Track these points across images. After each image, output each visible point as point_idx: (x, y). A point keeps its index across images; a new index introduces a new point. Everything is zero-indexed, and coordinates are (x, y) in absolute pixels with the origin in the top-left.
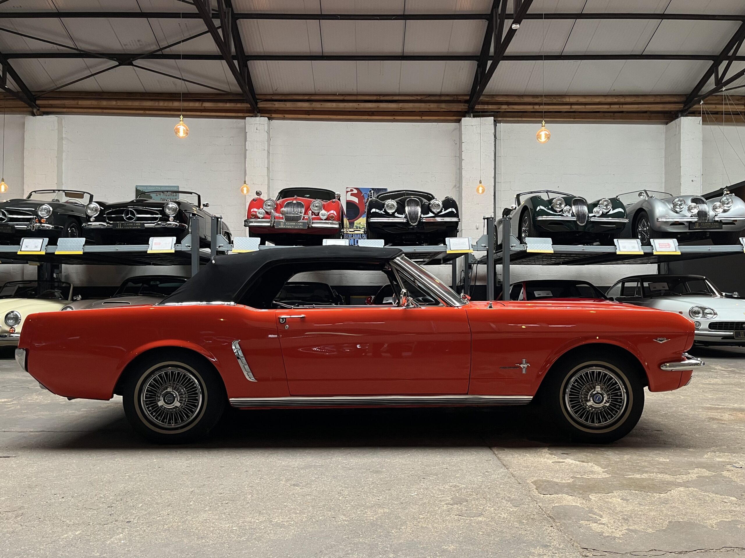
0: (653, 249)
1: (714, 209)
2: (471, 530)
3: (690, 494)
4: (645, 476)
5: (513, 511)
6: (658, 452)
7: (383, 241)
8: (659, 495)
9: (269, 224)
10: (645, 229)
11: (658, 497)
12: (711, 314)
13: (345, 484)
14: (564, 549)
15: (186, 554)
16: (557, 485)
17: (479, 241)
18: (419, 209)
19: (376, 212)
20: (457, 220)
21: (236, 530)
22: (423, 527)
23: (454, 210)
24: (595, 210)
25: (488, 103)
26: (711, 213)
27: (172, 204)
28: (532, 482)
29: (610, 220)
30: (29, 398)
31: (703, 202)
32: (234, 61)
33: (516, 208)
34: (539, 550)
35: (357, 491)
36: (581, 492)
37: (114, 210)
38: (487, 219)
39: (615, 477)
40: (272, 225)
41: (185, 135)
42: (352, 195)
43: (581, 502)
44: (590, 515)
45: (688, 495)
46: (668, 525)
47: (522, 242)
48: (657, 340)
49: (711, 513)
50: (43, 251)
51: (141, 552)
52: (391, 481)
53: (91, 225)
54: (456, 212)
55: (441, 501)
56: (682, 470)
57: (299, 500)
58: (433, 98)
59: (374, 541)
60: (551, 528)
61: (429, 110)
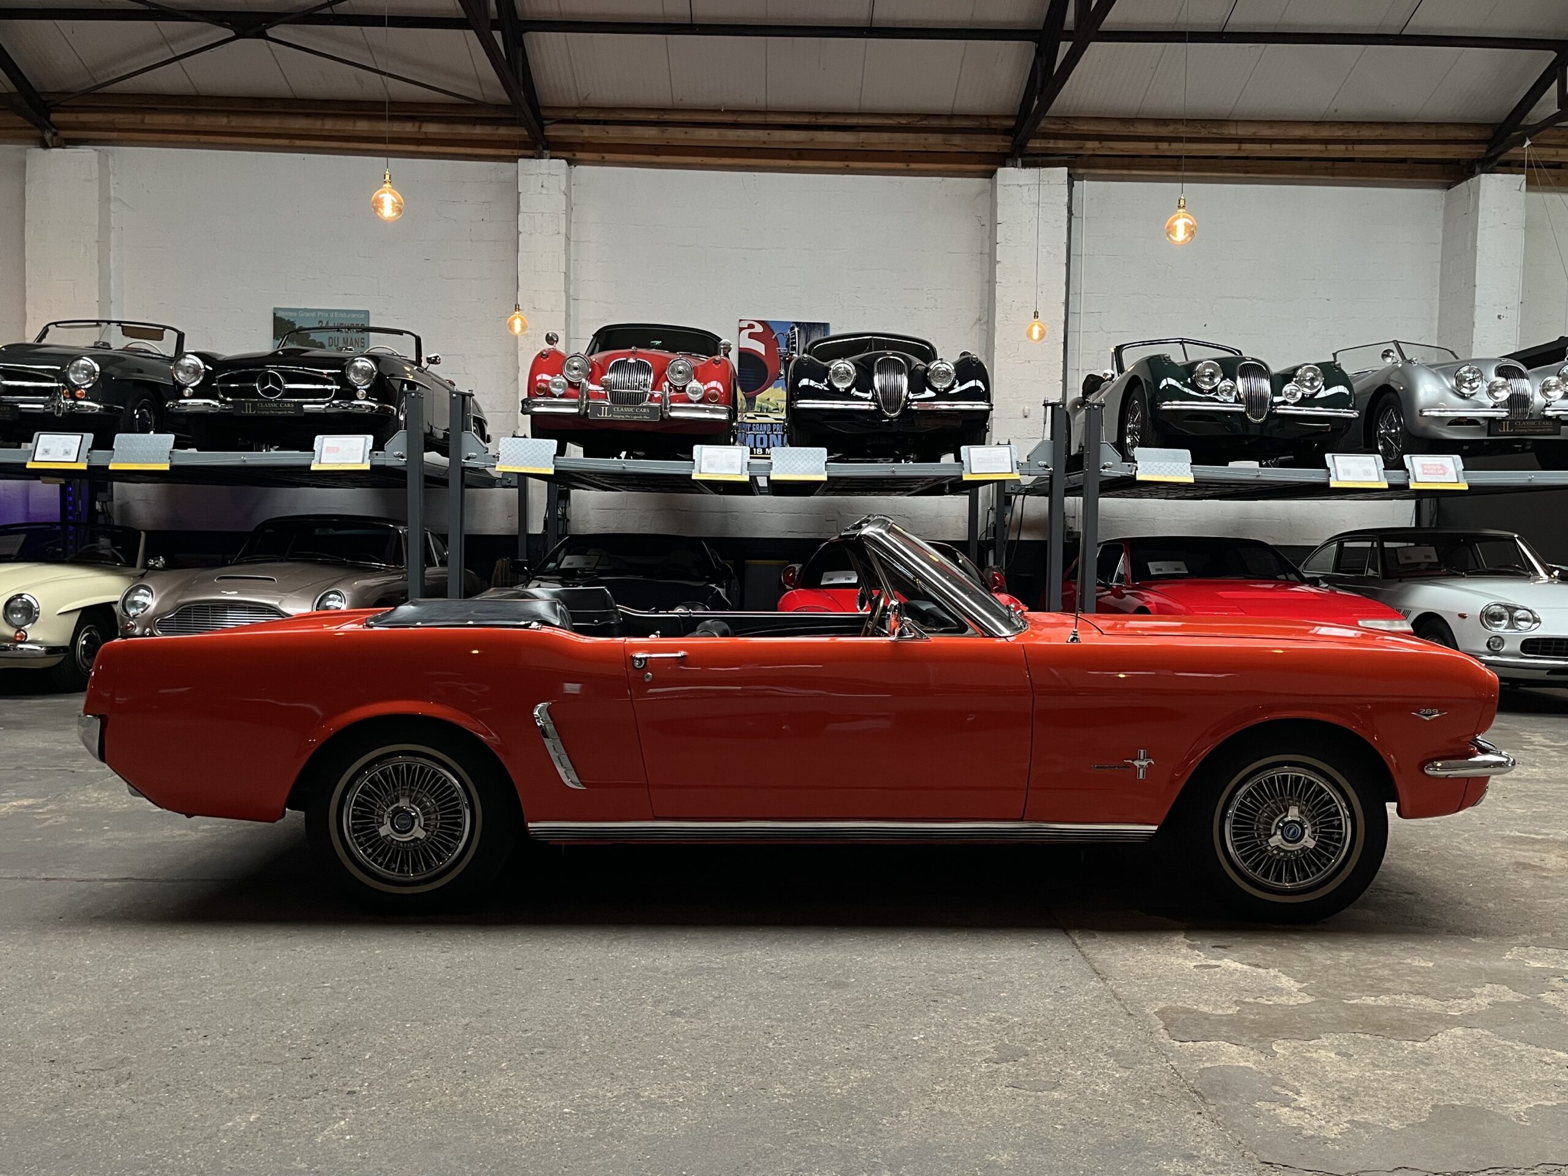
0: (1409, 477)
1: (1545, 390)
2: (1039, 1121)
3: (1475, 1043)
4: (1384, 1000)
5: (1120, 1077)
6: (1410, 944)
7: (824, 450)
8: (1413, 1045)
9: (576, 410)
10: (1393, 431)
11: (1411, 1049)
12: (1526, 620)
13: (776, 1013)
14: (1226, 1165)
15: (481, 1166)
16: (1207, 1019)
17: (1032, 453)
18: (904, 381)
19: (809, 386)
20: (987, 407)
21: (570, 1113)
22: (944, 1113)
23: (980, 384)
24: (1287, 388)
25: (1056, 136)
26: (1538, 399)
27: (362, 361)
28: (1156, 1013)
29: (1319, 411)
30: (82, 798)
31: (1522, 376)
32: (494, 32)
33: (1113, 376)
34: (1176, 1166)
35: (802, 1030)
36: (1255, 1036)
37: (235, 372)
38: (1053, 405)
39: (1324, 1002)
40: (582, 412)
41: (395, 214)
42: (751, 336)
43: (1257, 1059)
44: (1276, 1088)
45: (1470, 1045)
46: (1430, 1113)
47: (1128, 458)
48: (1418, 712)
49: (1517, 1086)
50: (83, 462)
51: (389, 1161)
52: (870, 1006)
53: (185, 404)
54: (984, 389)
55: (973, 1054)
56: (1459, 989)
57: (688, 1047)
58: (935, 123)
59: (849, 1142)
60: (1198, 1117)
61: (924, 150)
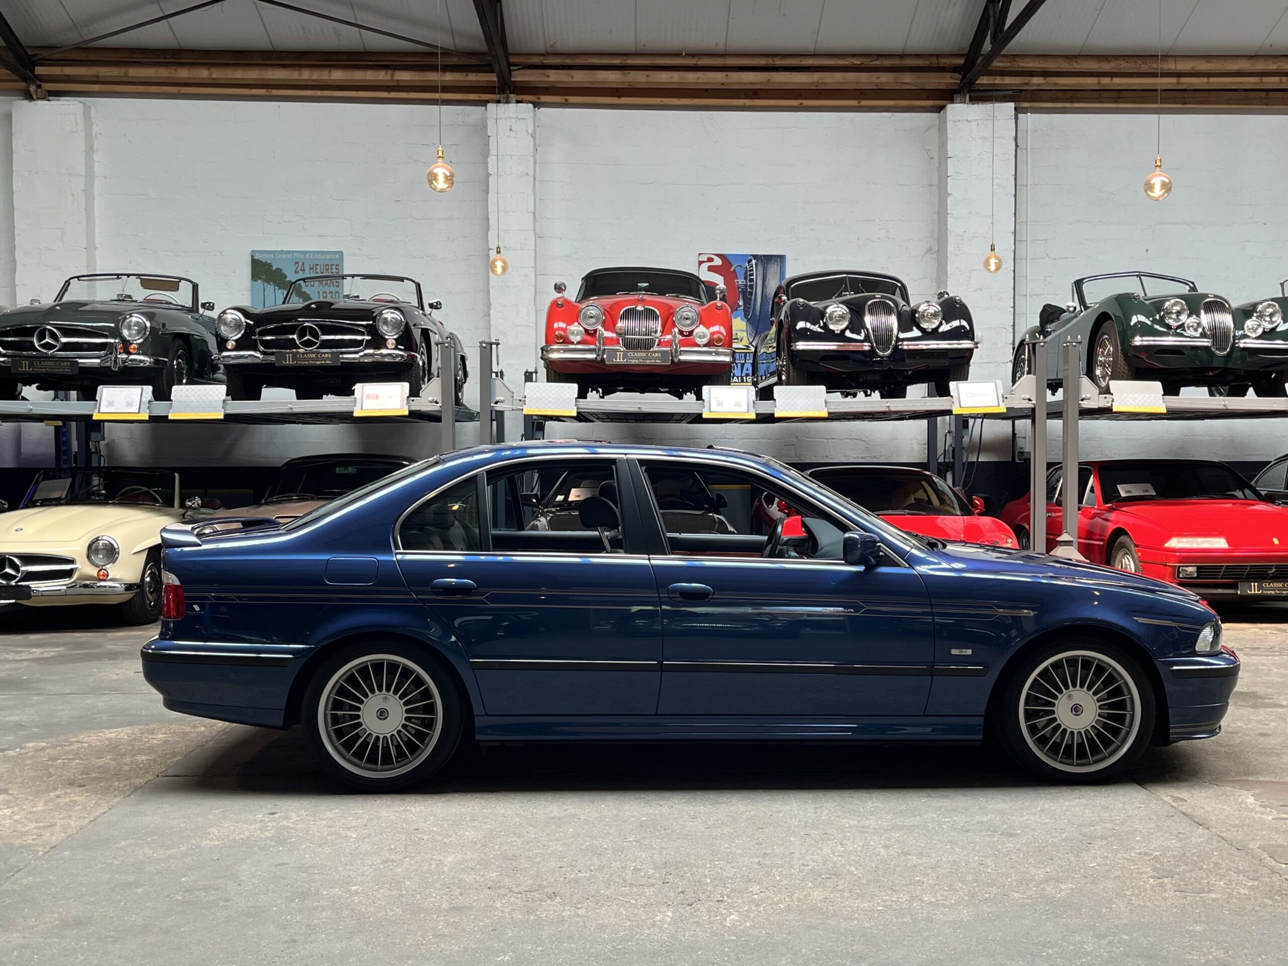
7: (824, 388)
9: (594, 356)
18: (894, 321)
19: (805, 330)
20: (972, 346)
23: (964, 323)
24: (1249, 323)
27: (392, 313)
29: (1278, 344)
37: (272, 325)
40: (599, 359)
41: (447, 186)
42: (711, 269)
47: (1105, 391)
50: (145, 412)
53: (230, 356)
54: (968, 328)
58: (887, 62)
61: (876, 88)
